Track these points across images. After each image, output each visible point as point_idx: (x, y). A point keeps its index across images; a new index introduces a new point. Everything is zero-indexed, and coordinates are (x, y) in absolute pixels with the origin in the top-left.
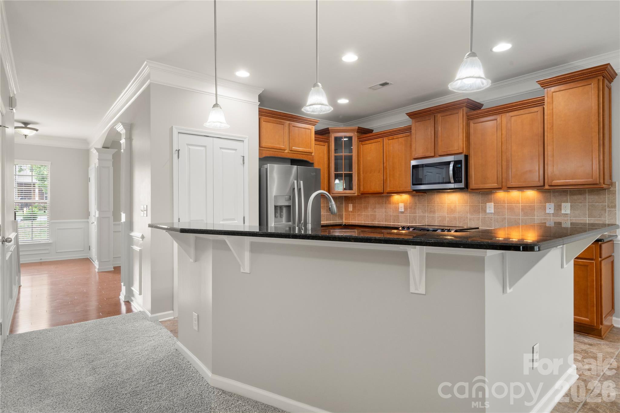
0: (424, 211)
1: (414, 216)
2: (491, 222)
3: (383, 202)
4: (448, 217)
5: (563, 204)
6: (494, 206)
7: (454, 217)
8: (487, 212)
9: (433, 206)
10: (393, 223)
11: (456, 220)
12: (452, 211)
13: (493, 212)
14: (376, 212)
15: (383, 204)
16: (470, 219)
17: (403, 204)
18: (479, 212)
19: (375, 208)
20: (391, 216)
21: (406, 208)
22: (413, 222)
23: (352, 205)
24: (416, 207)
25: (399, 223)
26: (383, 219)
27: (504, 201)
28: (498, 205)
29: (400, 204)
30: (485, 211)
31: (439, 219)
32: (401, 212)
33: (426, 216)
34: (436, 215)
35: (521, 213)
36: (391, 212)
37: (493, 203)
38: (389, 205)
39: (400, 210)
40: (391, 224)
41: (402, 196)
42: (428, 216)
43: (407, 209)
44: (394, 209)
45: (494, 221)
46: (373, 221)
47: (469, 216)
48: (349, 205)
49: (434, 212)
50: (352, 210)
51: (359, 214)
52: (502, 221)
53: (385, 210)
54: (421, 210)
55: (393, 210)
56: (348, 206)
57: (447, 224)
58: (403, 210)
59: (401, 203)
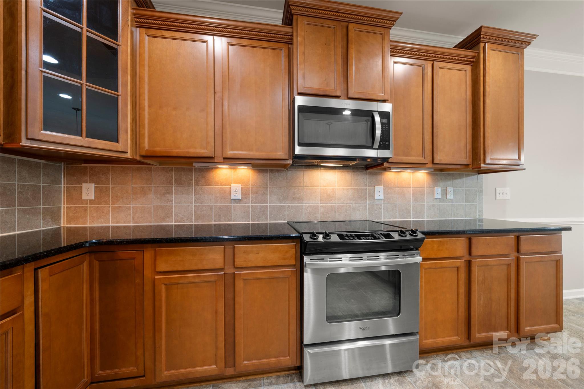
0: (282, 198)
1: (263, 207)
2: (380, 211)
3: (192, 180)
4: (322, 206)
5: (449, 189)
6: (384, 190)
7: (332, 206)
8: (376, 198)
9: (298, 189)
10: (215, 221)
11: (335, 211)
12: (329, 197)
13: (383, 198)
14: (172, 201)
15: (191, 184)
16: (354, 209)
17: (240, 185)
18: (366, 199)
19: (169, 193)
20: (211, 209)
21: (245, 193)
22: (260, 217)
23: (93, 185)
24: (268, 191)
25: (230, 221)
26: (192, 215)
27: (395, 184)
28: (388, 188)
29: (232, 185)
30: (373, 197)
31: (308, 211)
32: (235, 200)
33: (285, 206)
34: (304, 204)
35: (412, 199)
36: (211, 200)
37: (383, 186)
38: (206, 188)
39: (233, 197)
40: (211, 224)
41: (238, 170)
42: (289, 206)
43: (249, 194)
44: (218, 195)
45: (384, 210)
46: (163, 219)
47: (353, 204)
48: (84, 186)
49: (300, 199)
50: (93, 198)
51: (120, 207)
52: (393, 210)
53: (197, 196)
54: (275, 196)
55: (216, 197)
56: (81, 187)
57: (321, 217)
58: (239, 197)
59: (236, 182)
